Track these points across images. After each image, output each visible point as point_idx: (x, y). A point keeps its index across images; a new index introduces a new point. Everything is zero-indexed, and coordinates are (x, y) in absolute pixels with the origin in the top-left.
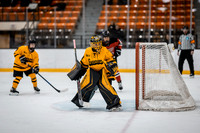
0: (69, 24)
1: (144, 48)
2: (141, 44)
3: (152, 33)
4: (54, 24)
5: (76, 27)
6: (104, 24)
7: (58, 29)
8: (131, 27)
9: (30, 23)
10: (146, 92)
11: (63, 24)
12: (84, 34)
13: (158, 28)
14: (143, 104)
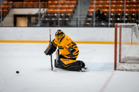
0: (69, 10)
1: (121, 27)
2: (119, 24)
3: (126, 17)
4: (58, 10)
5: (74, 12)
6: (93, 10)
7: (61, 13)
8: (112, 12)
9: (42, 9)
10: (122, 58)
11: (64, 10)
12: (79, 17)
13: (130, 13)
14: (120, 66)
